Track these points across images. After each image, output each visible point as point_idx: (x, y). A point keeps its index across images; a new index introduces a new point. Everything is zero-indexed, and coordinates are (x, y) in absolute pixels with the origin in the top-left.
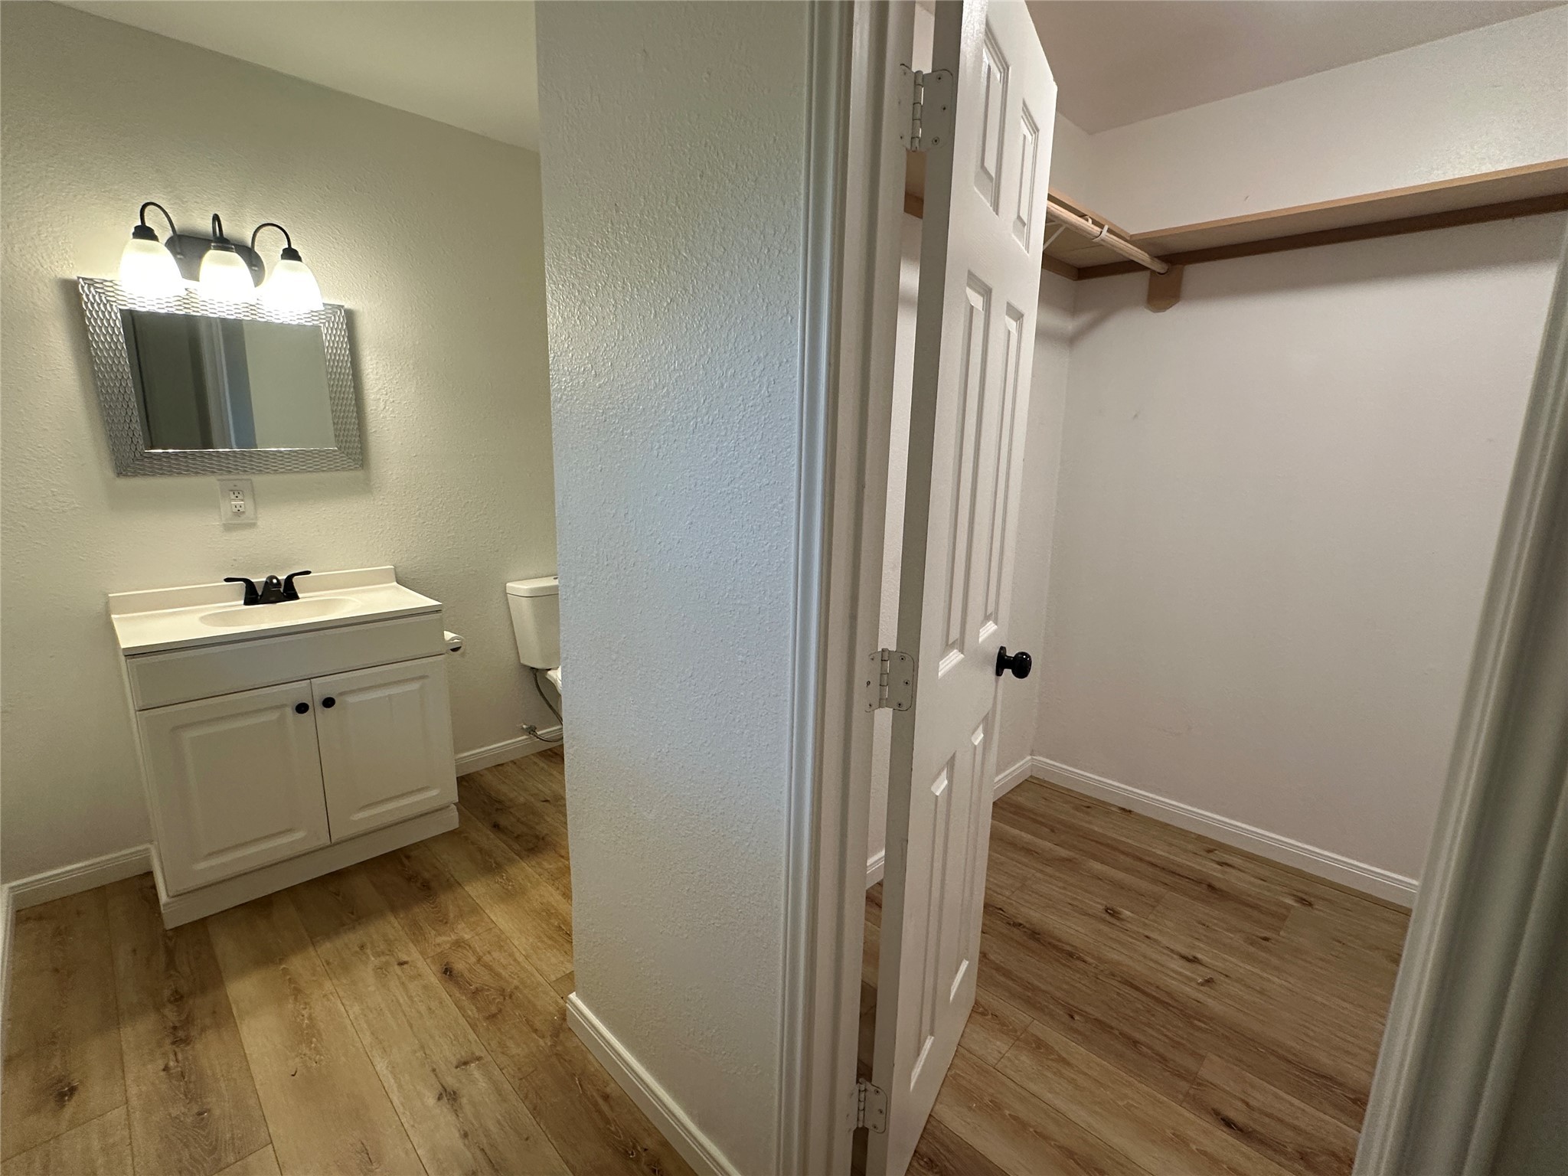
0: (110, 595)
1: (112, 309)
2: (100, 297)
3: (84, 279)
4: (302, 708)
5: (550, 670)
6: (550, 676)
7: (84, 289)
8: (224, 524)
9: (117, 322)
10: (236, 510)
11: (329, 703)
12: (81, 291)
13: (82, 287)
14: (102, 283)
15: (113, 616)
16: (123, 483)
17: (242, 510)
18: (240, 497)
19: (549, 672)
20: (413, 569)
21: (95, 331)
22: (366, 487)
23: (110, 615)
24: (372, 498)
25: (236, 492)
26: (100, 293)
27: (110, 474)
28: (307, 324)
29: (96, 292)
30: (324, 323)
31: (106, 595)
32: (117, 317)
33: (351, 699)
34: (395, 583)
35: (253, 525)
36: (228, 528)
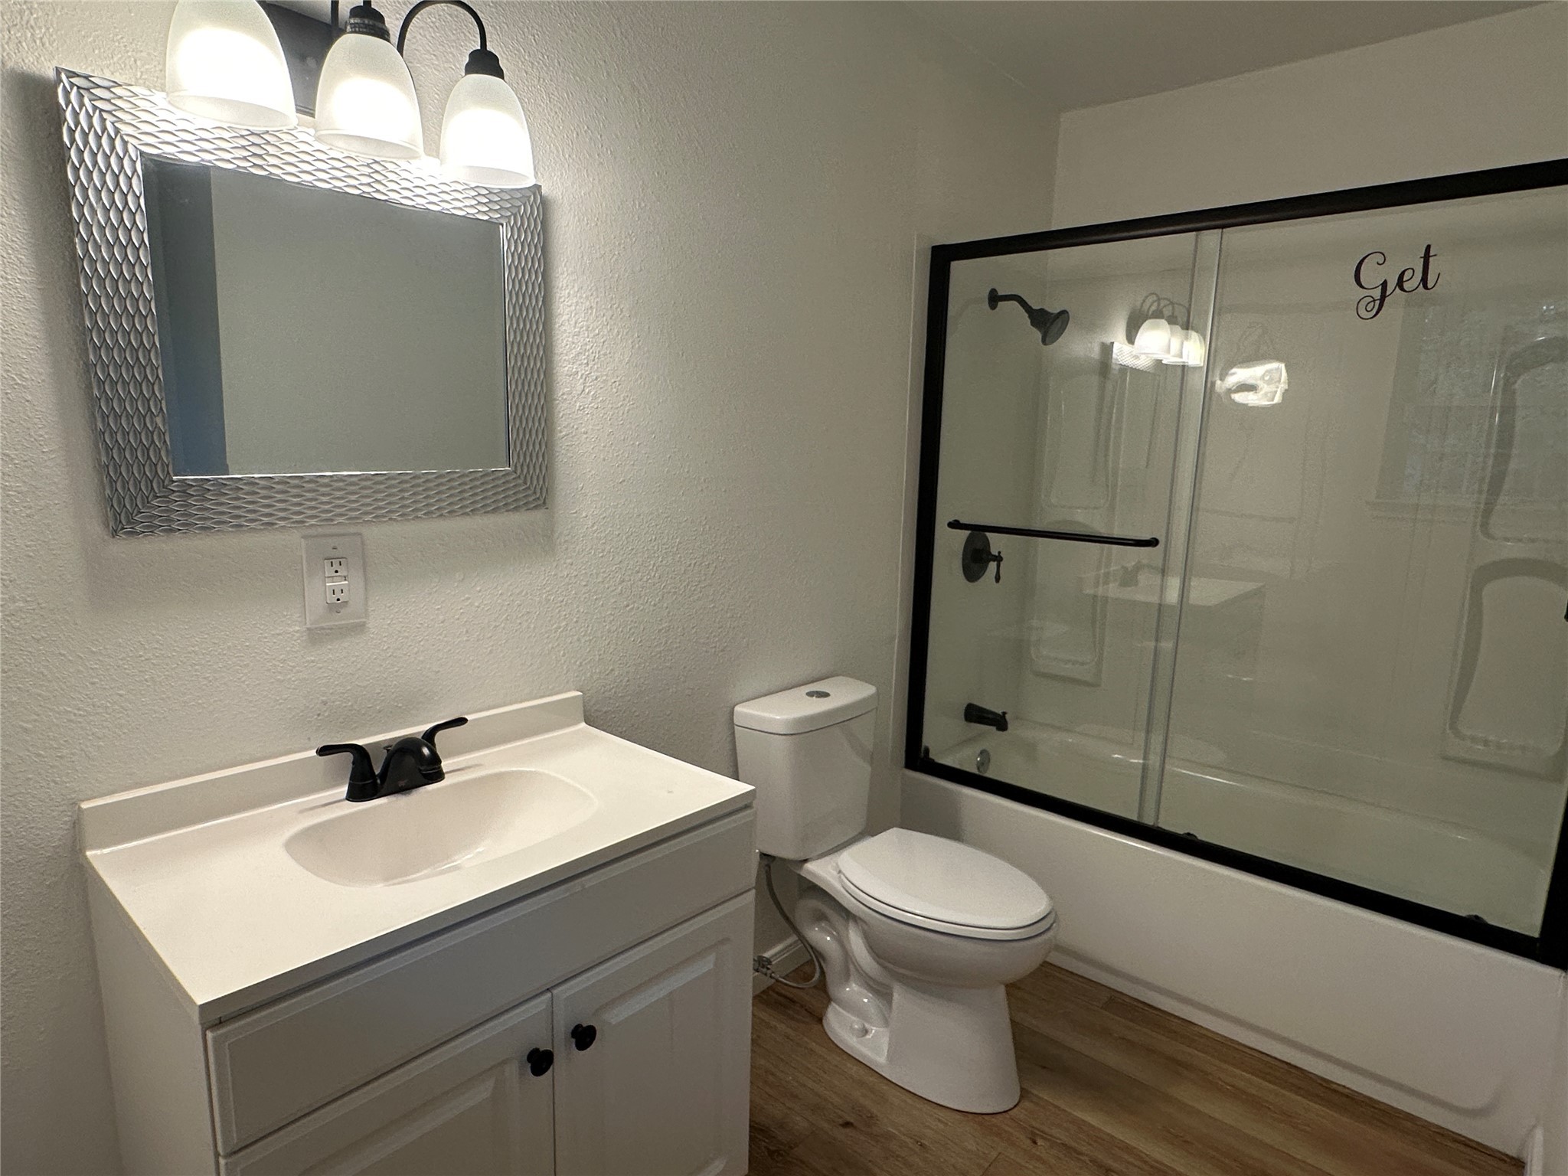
0: (85, 805)
1: (126, 151)
2: (103, 120)
3: (72, 74)
4: (540, 1061)
5: (806, 861)
6: (810, 872)
7: (67, 99)
8: (308, 629)
9: (134, 181)
10: (332, 599)
11: (584, 1036)
12: (62, 101)
13: (67, 94)
14: (108, 88)
15: (89, 853)
16: (123, 548)
17: (343, 597)
18: (342, 572)
19: (809, 866)
20: (607, 694)
21: (86, 198)
22: (545, 542)
23: (82, 851)
24: (555, 564)
25: (335, 560)
26: (101, 110)
27: (96, 528)
28: (480, 217)
29: (95, 108)
30: (509, 217)
31: (75, 803)
32: (135, 171)
33: (617, 1015)
34: (583, 725)
35: (360, 628)
36: (316, 636)
